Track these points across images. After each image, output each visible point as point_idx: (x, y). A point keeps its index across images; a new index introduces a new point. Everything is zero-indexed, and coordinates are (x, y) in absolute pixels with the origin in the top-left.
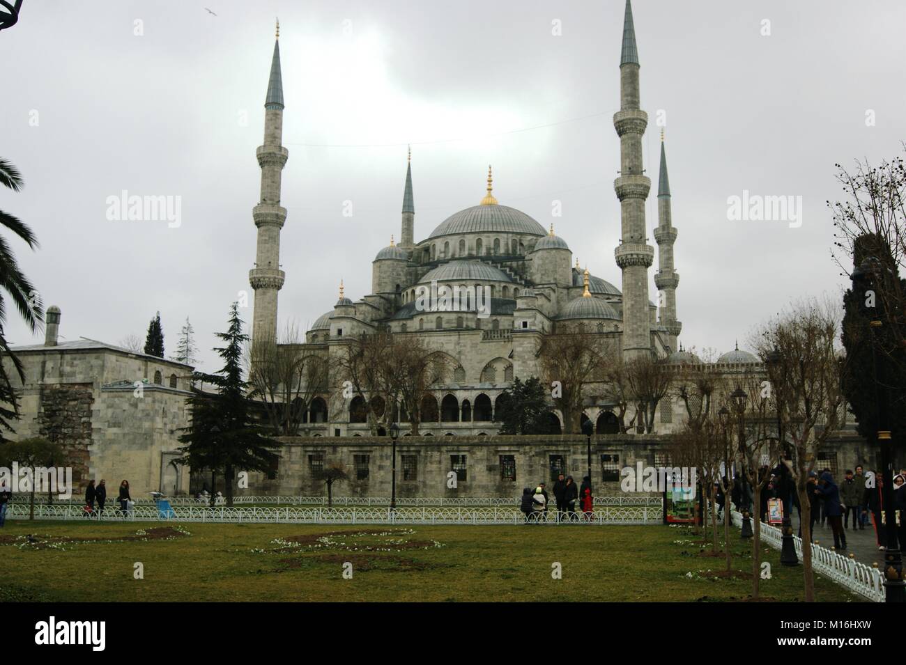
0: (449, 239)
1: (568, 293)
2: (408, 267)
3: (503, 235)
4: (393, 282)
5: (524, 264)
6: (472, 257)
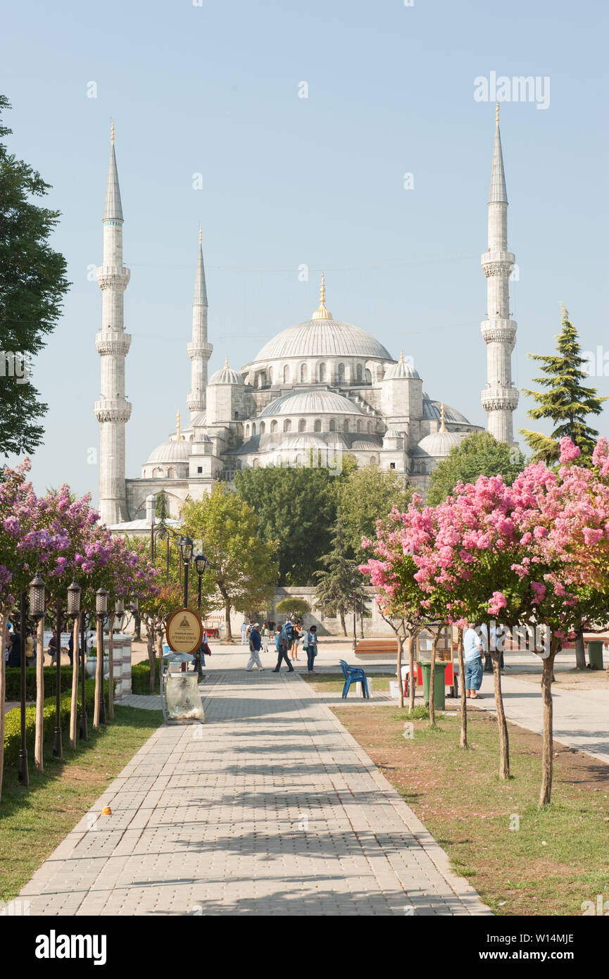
0: (289, 362)
1: (420, 425)
2: (246, 392)
3: (348, 359)
4: (232, 410)
5: (372, 392)
6: (317, 385)
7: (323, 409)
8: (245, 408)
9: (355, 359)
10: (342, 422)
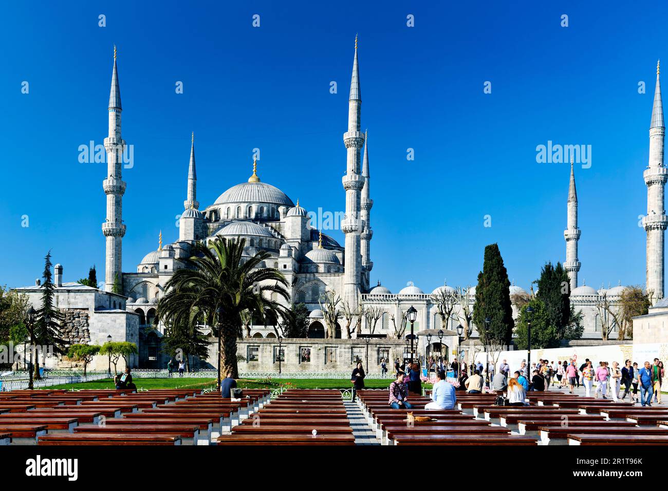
0: (230, 205)
1: (307, 244)
2: (203, 223)
3: (266, 204)
4: (194, 233)
5: (280, 224)
6: (246, 219)
7: (247, 232)
8: (203, 233)
9: (271, 205)
10: (258, 241)
